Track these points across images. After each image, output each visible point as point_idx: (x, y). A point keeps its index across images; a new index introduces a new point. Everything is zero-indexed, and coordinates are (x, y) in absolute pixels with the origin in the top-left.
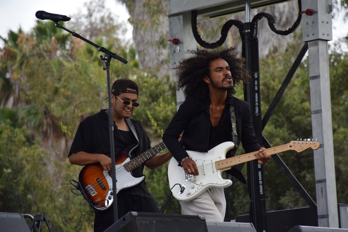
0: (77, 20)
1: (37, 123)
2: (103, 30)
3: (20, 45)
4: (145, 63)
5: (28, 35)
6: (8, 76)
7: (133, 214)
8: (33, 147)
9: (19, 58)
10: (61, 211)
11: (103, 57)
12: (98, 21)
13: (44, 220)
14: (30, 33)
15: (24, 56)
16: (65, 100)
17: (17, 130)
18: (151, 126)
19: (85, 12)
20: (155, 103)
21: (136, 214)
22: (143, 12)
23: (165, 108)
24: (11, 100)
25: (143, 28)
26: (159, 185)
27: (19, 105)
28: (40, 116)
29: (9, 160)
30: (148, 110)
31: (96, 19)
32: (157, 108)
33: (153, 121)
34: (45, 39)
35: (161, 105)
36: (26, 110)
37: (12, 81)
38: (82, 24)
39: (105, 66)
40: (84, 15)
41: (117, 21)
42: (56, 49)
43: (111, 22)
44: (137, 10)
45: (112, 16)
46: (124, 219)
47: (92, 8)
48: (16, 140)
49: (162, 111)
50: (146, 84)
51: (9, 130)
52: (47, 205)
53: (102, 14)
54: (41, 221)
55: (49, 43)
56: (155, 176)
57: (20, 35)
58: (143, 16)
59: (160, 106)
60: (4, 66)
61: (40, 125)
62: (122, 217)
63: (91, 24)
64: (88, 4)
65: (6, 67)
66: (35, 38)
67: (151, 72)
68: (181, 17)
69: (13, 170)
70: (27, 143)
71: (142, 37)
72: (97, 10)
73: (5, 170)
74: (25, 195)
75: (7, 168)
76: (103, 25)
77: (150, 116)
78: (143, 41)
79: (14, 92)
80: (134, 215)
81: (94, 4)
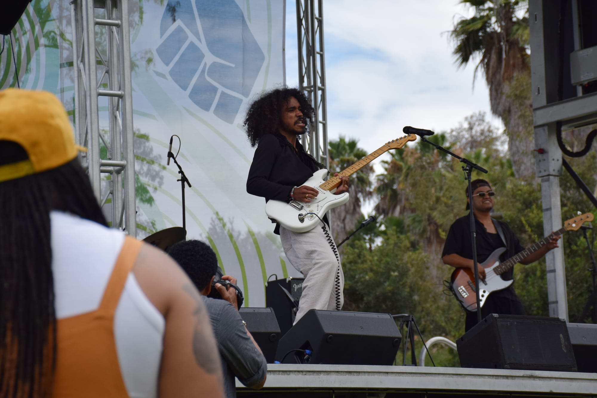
0: (459, 133)
1: (422, 229)
2: (483, 142)
3: (406, 158)
4: (520, 172)
5: (412, 149)
6: (395, 187)
7: (494, 316)
8: (417, 252)
9: (404, 170)
10: (444, 311)
11: (465, 168)
12: (478, 134)
13: (413, 320)
14: (414, 147)
15: (409, 169)
16: (445, 208)
17: (402, 237)
18: (525, 232)
19: (466, 125)
20: (529, 210)
21: (497, 316)
22: (518, 124)
23: (538, 214)
24: (398, 209)
25: (518, 139)
26: (534, 287)
27: (405, 214)
28: (424, 223)
29: (396, 264)
30: (523, 216)
31: (476, 132)
32: (531, 214)
33: (527, 227)
34: (428, 152)
35: (535, 211)
36: (411, 219)
37: (399, 191)
38: (463, 137)
39: (467, 176)
40: (465, 129)
41: (497, 133)
42: (437, 162)
43: (491, 134)
44: (513, 122)
45: (492, 128)
46: (486, 321)
47: (472, 122)
48: (402, 245)
49: (536, 217)
50: (519, 192)
51: (395, 236)
52: (431, 306)
53: (482, 127)
54: (410, 322)
55: (432, 155)
56: (529, 279)
57: (406, 149)
58: (518, 128)
59: (533, 213)
60: (392, 178)
61: (424, 231)
62: (484, 319)
63: (472, 137)
64: (469, 119)
65: (394, 179)
66: (419, 151)
67: (526, 181)
68: (546, 128)
69: (399, 272)
70: (411, 249)
71: (517, 148)
72: (477, 123)
73: (392, 273)
74: (411, 296)
75: (394, 271)
76: (483, 137)
77: (524, 222)
78: (518, 151)
79: (400, 201)
80: (496, 316)
81: (474, 119)
